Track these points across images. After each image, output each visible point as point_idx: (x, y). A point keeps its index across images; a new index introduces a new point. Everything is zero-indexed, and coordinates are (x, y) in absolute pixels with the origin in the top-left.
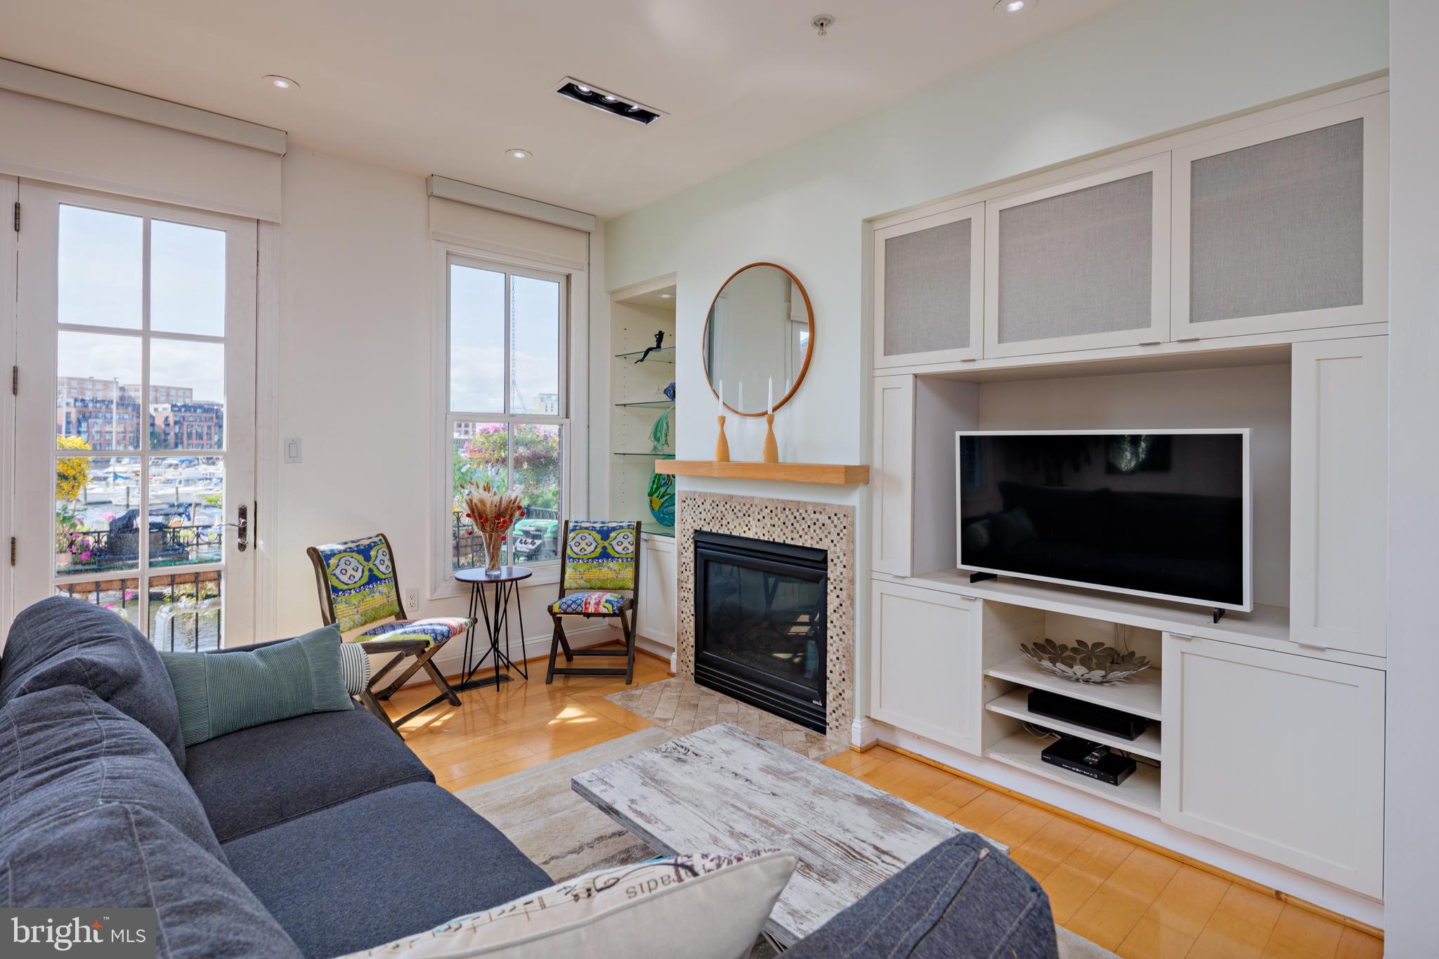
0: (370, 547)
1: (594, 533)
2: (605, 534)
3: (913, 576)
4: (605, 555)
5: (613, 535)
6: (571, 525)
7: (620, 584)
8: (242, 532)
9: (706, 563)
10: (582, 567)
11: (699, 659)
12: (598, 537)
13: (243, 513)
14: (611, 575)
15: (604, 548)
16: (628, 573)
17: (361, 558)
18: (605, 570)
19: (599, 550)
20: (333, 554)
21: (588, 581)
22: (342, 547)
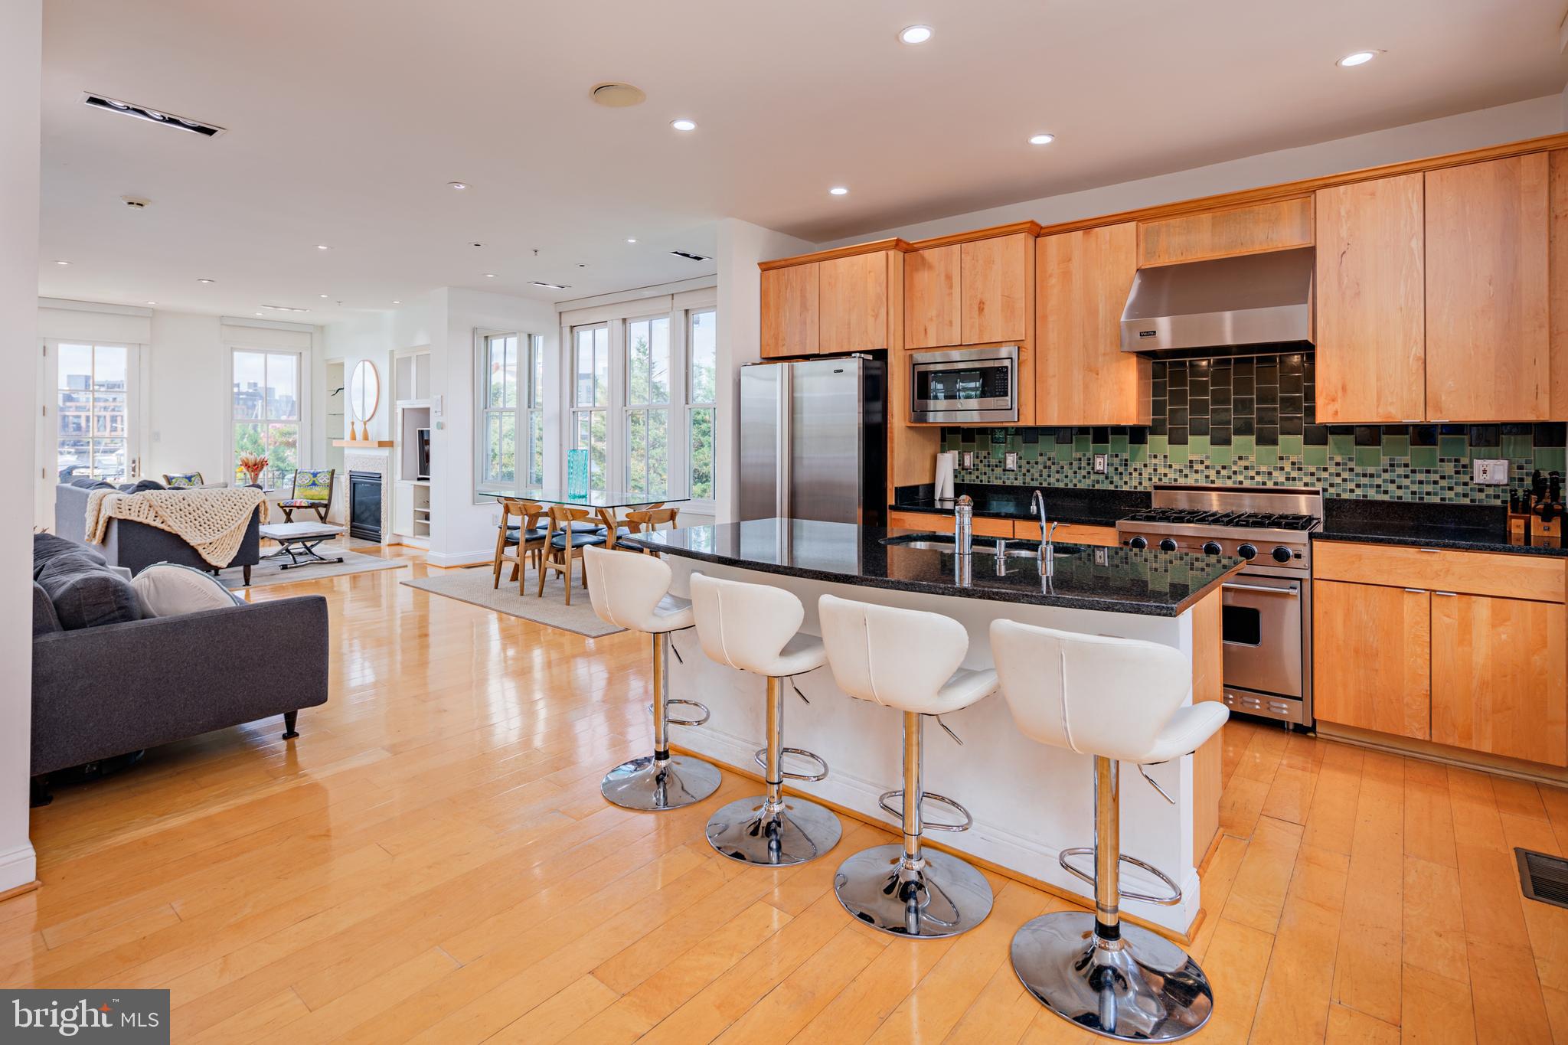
0: (191, 477)
1: (310, 475)
2: (315, 475)
3: (402, 479)
4: (314, 484)
5: (318, 475)
6: (298, 471)
7: (321, 497)
8: (134, 470)
9: (354, 484)
10: (302, 489)
11: (352, 527)
12: (312, 476)
13: (134, 462)
14: (317, 493)
15: (314, 481)
16: (325, 493)
17: (187, 480)
18: (314, 491)
19: (311, 482)
20: (174, 478)
21: (305, 496)
22: (181, 476)
